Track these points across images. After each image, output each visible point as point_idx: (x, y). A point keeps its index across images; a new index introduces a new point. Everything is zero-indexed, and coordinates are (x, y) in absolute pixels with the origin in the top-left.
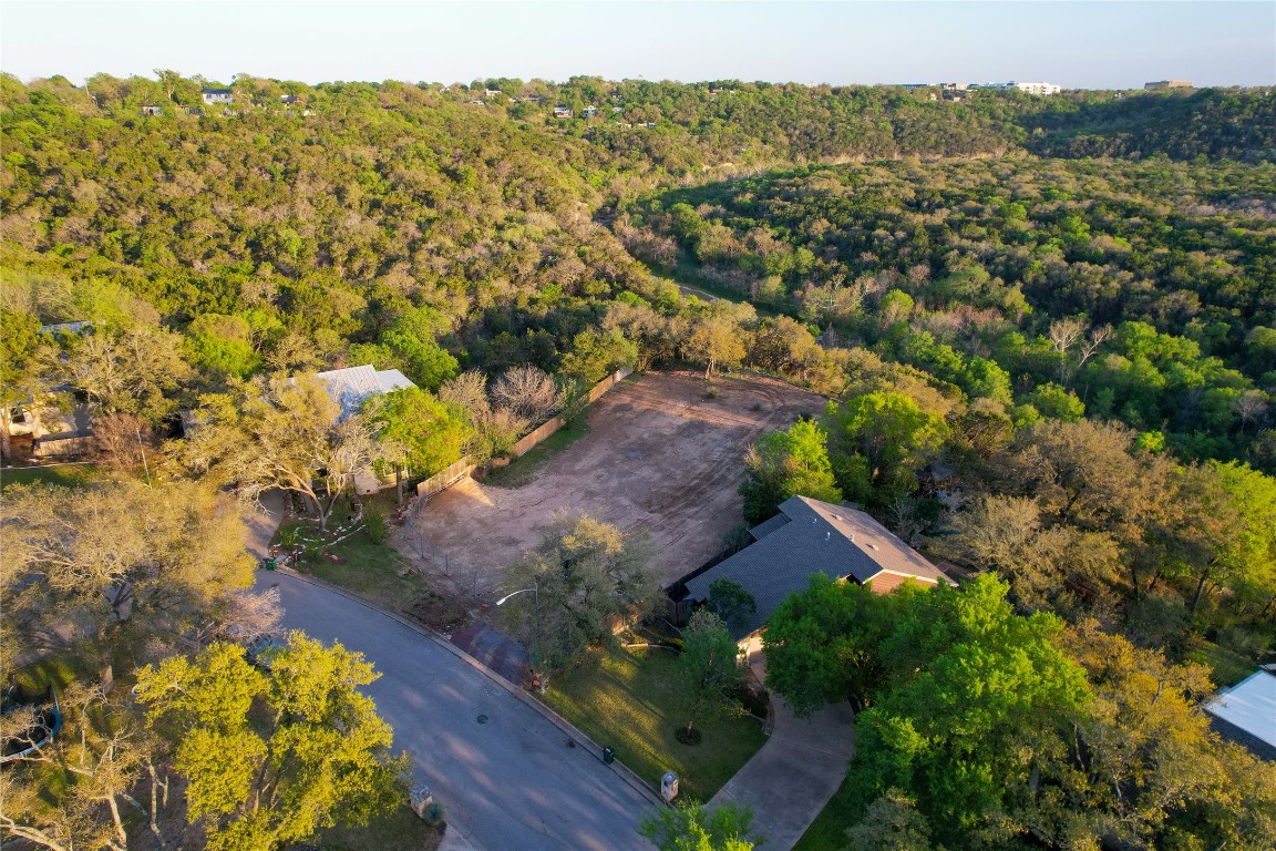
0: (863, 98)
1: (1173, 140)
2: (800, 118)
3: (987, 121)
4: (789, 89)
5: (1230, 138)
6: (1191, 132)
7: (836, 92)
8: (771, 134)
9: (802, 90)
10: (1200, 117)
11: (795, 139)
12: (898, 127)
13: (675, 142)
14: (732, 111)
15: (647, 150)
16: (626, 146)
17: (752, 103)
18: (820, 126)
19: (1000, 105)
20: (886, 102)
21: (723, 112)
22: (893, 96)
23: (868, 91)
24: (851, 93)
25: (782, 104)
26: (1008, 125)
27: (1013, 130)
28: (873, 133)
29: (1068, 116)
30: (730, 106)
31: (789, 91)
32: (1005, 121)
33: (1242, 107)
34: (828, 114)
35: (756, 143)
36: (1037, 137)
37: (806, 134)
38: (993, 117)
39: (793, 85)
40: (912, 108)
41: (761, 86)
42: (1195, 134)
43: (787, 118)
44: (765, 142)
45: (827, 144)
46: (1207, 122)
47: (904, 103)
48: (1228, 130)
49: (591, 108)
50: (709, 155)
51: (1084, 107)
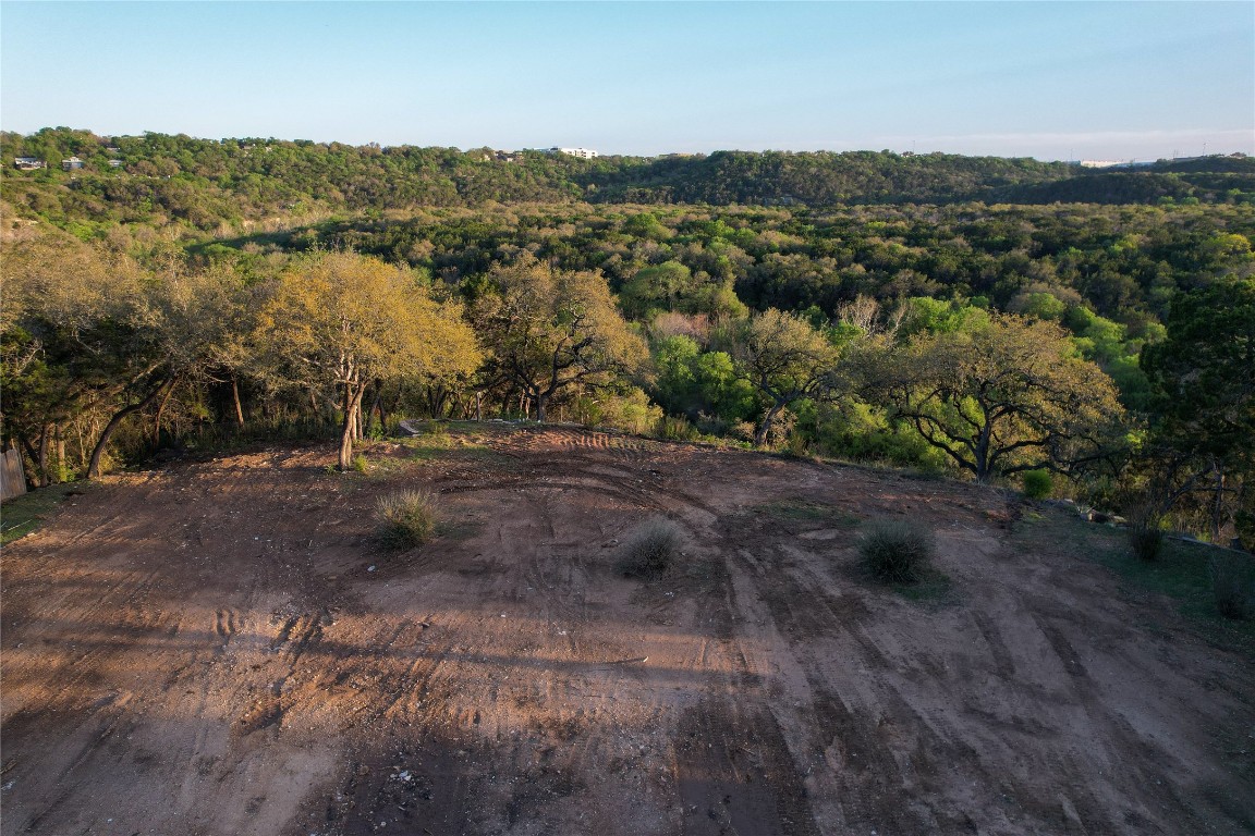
0: (416, 158)
1: (707, 191)
2: (353, 174)
3: (544, 179)
4: (335, 148)
5: (751, 189)
6: (720, 184)
7: (387, 151)
8: (322, 189)
9: (350, 149)
10: (722, 172)
11: (350, 194)
12: (461, 184)
13: (202, 195)
14: (271, 166)
15: (164, 202)
16: (130, 196)
17: (294, 159)
18: (377, 181)
19: (551, 166)
20: (441, 161)
21: (259, 168)
22: (448, 156)
23: (421, 152)
24: (404, 153)
25: (329, 161)
26: (564, 183)
27: (568, 186)
28: (436, 188)
29: (612, 176)
30: (268, 162)
31: (336, 150)
32: (559, 179)
33: (750, 165)
34: (382, 171)
35: (306, 198)
36: (592, 192)
37: (363, 189)
38: (547, 175)
39: (338, 145)
40: (469, 167)
41: (302, 144)
42: (723, 186)
43: (338, 175)
44: (316, 197)
45: (389, 199)
46: (729, 176)
47: (460, 162)
48: (747, 182)
49: (74, 160)
50: (249, 209)
51: (622, 168)
